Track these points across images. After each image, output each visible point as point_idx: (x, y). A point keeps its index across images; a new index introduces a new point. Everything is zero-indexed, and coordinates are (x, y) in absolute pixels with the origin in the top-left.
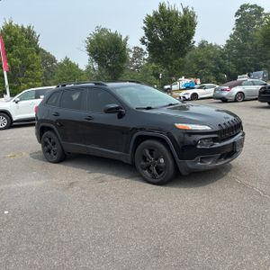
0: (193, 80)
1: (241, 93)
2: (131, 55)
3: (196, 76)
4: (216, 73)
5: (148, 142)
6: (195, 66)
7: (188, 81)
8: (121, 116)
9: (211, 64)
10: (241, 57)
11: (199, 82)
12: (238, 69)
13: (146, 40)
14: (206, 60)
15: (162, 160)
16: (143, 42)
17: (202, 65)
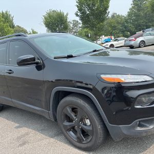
0: (109, 37)
1: (143, 41)
2: (71, 25)
3: (111, 34)
4: (123, 32)
5: (68, 99)
6: (110, 29)
7: (106, 38)
8: (39, 67)
9: (120, 27)
10: (137, 21)
11: (113, 38)
12: (136, 28)
13: (79, 14)
14: (116, 25)
15: (88, 122)
16: (77, 15)
17: (114, 28)
